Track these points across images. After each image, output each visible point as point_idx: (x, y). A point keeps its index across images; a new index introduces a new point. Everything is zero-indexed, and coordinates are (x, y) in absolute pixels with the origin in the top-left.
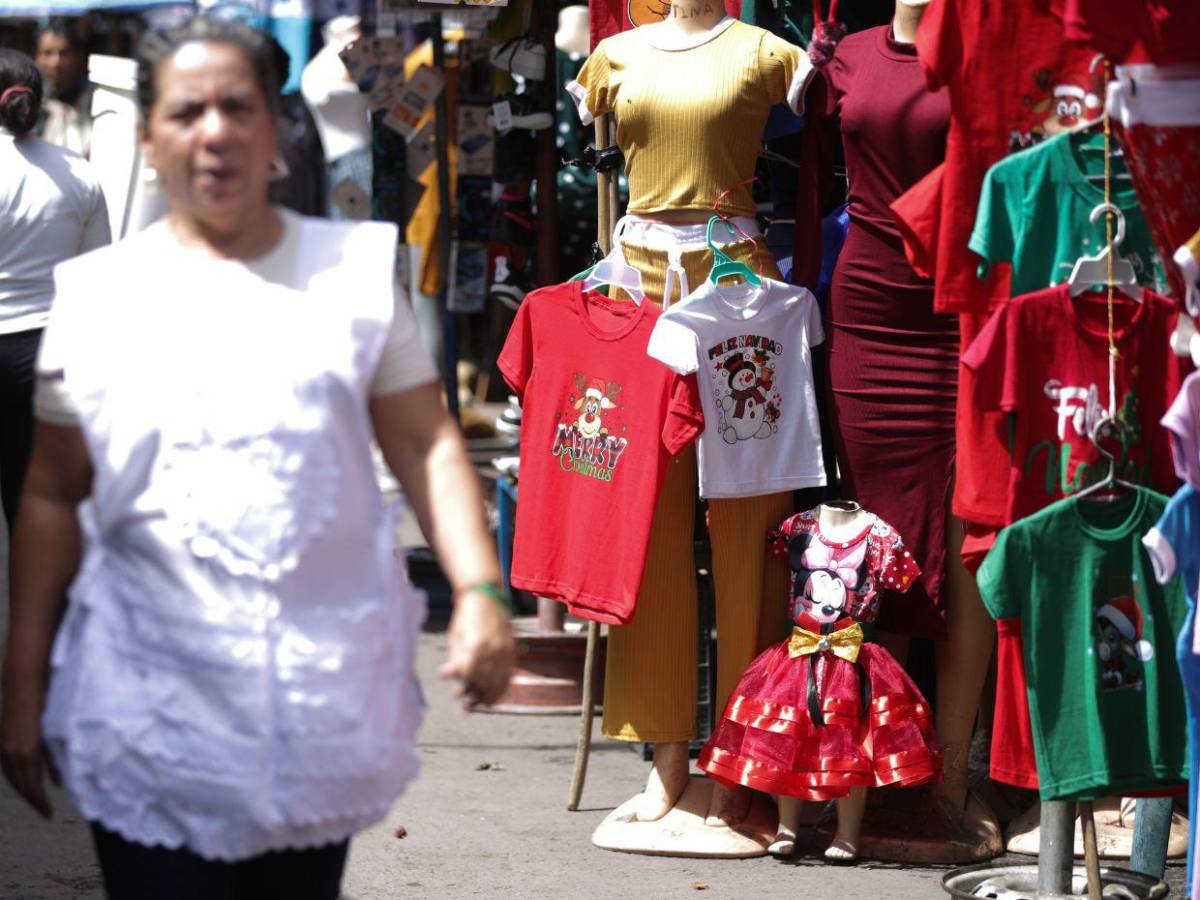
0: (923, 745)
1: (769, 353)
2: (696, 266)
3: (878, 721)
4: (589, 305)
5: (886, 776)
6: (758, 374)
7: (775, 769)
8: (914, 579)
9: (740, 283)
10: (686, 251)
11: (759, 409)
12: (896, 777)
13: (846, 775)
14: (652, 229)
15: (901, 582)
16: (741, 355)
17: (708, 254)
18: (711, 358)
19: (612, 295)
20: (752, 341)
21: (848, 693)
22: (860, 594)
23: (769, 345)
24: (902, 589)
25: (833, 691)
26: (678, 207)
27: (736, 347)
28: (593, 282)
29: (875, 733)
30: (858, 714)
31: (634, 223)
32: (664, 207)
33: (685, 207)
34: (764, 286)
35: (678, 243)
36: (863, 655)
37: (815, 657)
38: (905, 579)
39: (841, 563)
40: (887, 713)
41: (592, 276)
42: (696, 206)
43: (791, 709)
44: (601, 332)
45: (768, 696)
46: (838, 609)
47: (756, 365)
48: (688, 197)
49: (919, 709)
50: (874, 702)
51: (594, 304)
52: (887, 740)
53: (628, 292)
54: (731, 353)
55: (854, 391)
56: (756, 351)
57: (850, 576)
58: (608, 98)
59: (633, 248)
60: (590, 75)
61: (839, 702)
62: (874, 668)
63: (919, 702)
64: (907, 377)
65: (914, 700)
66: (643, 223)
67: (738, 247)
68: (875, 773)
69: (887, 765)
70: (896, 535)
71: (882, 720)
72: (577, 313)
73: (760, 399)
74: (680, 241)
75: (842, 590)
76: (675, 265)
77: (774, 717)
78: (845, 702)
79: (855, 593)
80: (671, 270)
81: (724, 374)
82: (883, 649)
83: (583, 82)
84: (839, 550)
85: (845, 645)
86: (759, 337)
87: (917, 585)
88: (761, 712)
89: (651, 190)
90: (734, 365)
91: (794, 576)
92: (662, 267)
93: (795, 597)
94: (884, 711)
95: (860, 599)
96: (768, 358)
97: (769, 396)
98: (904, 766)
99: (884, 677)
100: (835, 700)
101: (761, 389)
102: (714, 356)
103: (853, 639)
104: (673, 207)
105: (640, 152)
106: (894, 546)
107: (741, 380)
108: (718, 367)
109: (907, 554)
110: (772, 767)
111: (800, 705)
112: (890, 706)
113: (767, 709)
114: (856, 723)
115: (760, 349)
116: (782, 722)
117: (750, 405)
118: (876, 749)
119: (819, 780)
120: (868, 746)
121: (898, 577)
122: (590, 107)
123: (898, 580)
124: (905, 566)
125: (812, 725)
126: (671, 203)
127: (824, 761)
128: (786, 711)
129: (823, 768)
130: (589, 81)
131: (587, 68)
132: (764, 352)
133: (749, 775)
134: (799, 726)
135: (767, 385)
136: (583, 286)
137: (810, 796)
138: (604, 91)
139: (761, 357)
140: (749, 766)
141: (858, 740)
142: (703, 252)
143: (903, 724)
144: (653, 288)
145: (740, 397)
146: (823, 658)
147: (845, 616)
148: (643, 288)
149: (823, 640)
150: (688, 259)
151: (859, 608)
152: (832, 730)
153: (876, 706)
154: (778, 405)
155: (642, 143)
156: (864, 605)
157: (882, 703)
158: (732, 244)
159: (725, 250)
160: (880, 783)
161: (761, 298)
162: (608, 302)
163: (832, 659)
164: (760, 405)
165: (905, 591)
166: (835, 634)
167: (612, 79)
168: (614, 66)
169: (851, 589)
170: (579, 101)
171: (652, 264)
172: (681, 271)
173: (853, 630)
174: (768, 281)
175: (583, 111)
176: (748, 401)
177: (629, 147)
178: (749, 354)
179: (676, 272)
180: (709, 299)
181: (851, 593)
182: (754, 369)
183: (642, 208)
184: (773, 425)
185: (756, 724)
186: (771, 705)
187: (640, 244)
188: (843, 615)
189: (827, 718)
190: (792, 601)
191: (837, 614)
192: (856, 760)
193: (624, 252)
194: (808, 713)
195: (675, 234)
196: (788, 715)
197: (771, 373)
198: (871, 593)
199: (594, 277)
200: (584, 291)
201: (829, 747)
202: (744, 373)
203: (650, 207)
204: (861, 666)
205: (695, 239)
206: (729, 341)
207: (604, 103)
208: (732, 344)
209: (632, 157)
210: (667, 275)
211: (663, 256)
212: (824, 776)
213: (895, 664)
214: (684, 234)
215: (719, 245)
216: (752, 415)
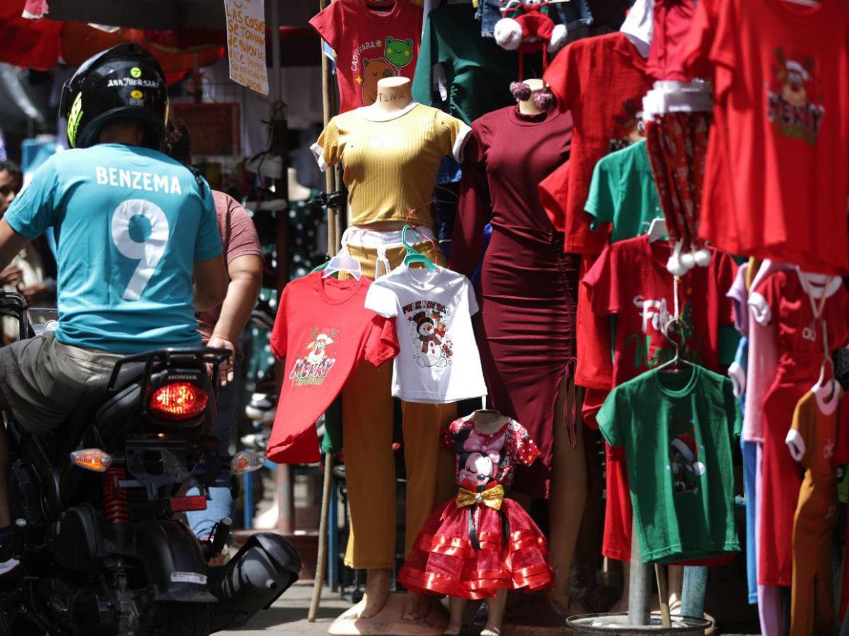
0: (544, 562)
1: (442, 314)
2: (395, 257)
3: (514, 548)
4: (326, 285)
5: (520, 582)
6: (435, 326)
7: (449, 578)
8: (535, 458)
9: (423, 267)
10: (389, 248)
11: (438, 349)
12: (526, 583)
13: (495, 581)
14: (366, 236)
15: (527, 459)
16: (424, 313)
17: (403, 250)
18: (405, 313)
19: (340, 277)
20: (431, 305)
21: (495, 530)
22: (501, 467)
23: (441, 308)
24: (528, 464)
25: (486, 528)
26: (384, 220)
27: (421, 307)
28: (329, 270)
29: (513, 555)
30: (503, 542)
31: (355, 232)
32: (375, 219)
33: (388, 219)
34: (438, 270)
35: (383, 243)
36: (504, 507)
37: (473, 507)
38: (530, 458)
39: (489, 447)
40: (520, 542)
41: (329, 267)
42: (396, 219)
43: (458, 540)
44: (332, 300)
45: (442, 532)
46: (487, 476)
47: (434, 320)
48: (389, 213)
49: (540, 540)
50: (512, 535)
51: (329, 284)
52: (520, 559)
53: (353, 274)
54: (418, 311)
55: (499, 338)
56: (433, 311)
57: (495, 455)
58: (338, 153)
59: (353, 247)
60: (326, 139)
61: (489, 534)
62: (511, 514)
63: (540, 536)
64: (530, 327)
65: (537, 535)
66: (361, 231)
67: (422, 245)
68: (513, 580)
69: (520, 575)
70: (524, 429)
71: (517, 547)
72: (317, 290)
73: (439, 343)
74: (385, 242)
75: (490, 464)
76: (382, 257)
77: (448, 545)
78: (493, 535)
79: (498, 467)
80: (379, 261)
81: (413, 325)
82: (516, 503)
83: (321, 144)
84: (488, 439)
85: (492, 499)
86: (435, 303)
87: (538, 461)
88: (439, 542)
89: (366, 209)
90: (420, 319)
91: (458, 457)
92: (373, 259)
93: (460, 470)
94: (518, 541)
95: (501, 470)
96: (441, 317)
97: (443, 341)
98: (531, 576)
99: (517, 518)
100: (487, 534)
101: (438, 336)
102: (407, 311)
103: (497, 496)
104: (380, 220)
105: (359, 186)
106: (522, 437)
107: (424, 329)
108: (410, 319)
109: (531, 442)
110: (447, 577)
111: (464, 538)
112: (521, 537)
113: (443, 540)
114: (500, 548)
115: (436, 311)
116: (453, 548)
117: (432, 345)
118: (513, 565)
119: (477, 585)
120: (508, 563)
122: (326, 159)
123: (526, 458)
124: (530, 450)
125: (473, 550)
126: (379, 218)
127: (480, 572)
128: (455, 541)
129: (480, 576)
130: (325, 143)
131: (323, 136)
132: (439, 313)
133: (433, 582)
134: (464, 550)
135: (442, 333)
136: (322, 274)
137: (470, 596)
138: (335, 148)
139: (437, 316)
140: (432, 577)
141: (502, 559)
142: (399, 249)
143: (531, 549)
144: (367, 273)
145: (425, 340)
146: (478, 508)
147: (492, 481)
148: (361, 272)
149: (478, 495)
150: (389, 253)
151: (501, 476)
152: (486, 553)
153: (513, 538)
154: (451, 347)
156: (504, 474)
157: (516, 535)
158: (418, 243)
159: (415, 247)
160: (516, 586)
161: (436, 278)
162: (338, 282)
163: (484, 508)
164: (438, 346)
165: (530, 465)
166: (486, 492)
167: (341, 140)
168: (341, 133)
169: (496, 464)
170: (318, 156)
171: (367, 258)
172: (386, 261)
173: (497, 490)
174: (441, 268)
175: (321, 162)
176: (430, 342)
177: (351, 183)
178: (429, 312)
179: (382, 262)
180: (403, 275)
181: (496, 467)
182: (432, 323)
183: (361, 222)
184: (448, 359)
185: (436, 550)
186: (446, 538)
187: (359, 245)
188: (491, 480)
189: (482, 545)
190: (457, 473)
191: (487, 479)
192: (501, 571)
193: (350, 251)
194: (470, 542)
195: (381, 237)
196: (457, 543)
197: (444, 326)
198: (509, 466)
199: (329, 268)
200: (323, 277)
201: (484, 563)
202: (427, 324)
203: (365, 221)
204: (503, 512)
205: (395, 240)
206: (417, 303)
207: (335, 157)
208: (418, 305)
209: (354, 189)
210: (377, 264)
211: (374, 252)
212: (481, 582)
213: (525, 513)
214: (387, 237)
215: (411, 244)
216: (433, 352)
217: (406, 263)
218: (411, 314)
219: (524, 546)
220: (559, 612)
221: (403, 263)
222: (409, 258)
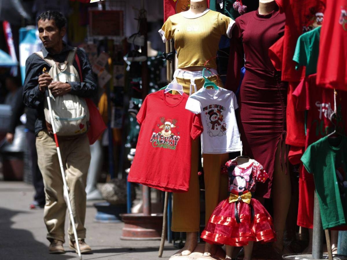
0: (271, 229)
1: (222, 110)
2: (199, 84)
3: (257, 221)
4: (166, 97)
5: (260, 238)
6: (218, 117)
7: (226, 236)
8: (267, 179)
9: (213, 88)
10: (196, 79)
11: (219, 127)
12: (263, 238)
13: (247, 238)
14: (185, 73)
15: (263, 180)
16: (213, 110)
17: (202, 80)
18: (204, 111)
19: (173, 93)
20: (216, 106)
21: (247, 213)
22: (250, 183)
23: (221, 108)
24: (263, 182)
25: (243, 213)
26: (194, 66)
27: (212, 108)
28: (167, 90)
29: (256, 225)
30: (251, 219)
31: (180, 71)
32: (189, 65)
33: (196, 65)
34: (220, 89)
35: (193, 77)
37: (237, 202)
38: (264, 179)
39: (244, 174)
40: (259, 219)
42: (199, 65)
43: (230, 218)
44: (170, 104)
45: (223, 215)
46: (244, 188)
47: (218, 114)
48: (196, 63)
49: (269, 218)
50: (255, 216)
51: (168, 96)
52: (259, 227)
53: (179, 92)
54: (210, 110)
55: (249, 122)
56: (218, 109)
57: (247, 178)
58: (171, 34)
59: (179, 79)
60: (166, 27)
61: (245, 215)
62: (255, 205)
63: (269, 216)
64: (264, 117)
65: (267, 216)
66: (183, 71)
67: (212, 77)
68: (256, 237)
69: (260, 235)
71: (258, 221)
72: (163, 100)
73: (219, 124)
74: (194, 76)
75: (245, 182)
76: (193, 83)
77: (225, 220)
78: (246, 215)
79: (249, 183)
80: (191, 85)
81: (208, 116)
83: (164, 29)
84: (244, 170)
85: (246, 199)
86: (218, 105)
88: (221, 219)
90: (211, 113)
91: (230, 179)
92: (188, 84)
93: (230, 185)
94: (258, 218)
95: (250, 185)
96: (221, 112)
97: (222, 123)
98: (265, 235)
99: (258, 208)
100: (244, 215)
101: (219, 121)
102: (205, 110)
103: (248, 197)
104: (192, 66)
105: (182, 49)
106: (260, 169)
107: (213, 118)
108: (206, 114)
109: (264, 171)
110: (224, 236)
111: (232, 217)
112: (260, 217)
113: (222, 218)
114: (250, 222)
115: (219, 109)
116: (227, 222)
117: (216, 126)
118: (256, 230)
119: (239, 240)
121: (262, 178)
122: (166, 37)
123: (262, 179)
124: (264, 175)
125: (237, 223)
126: (191, 64)
127: (240, 234)
128: (229, 218)
129: (240, 235)
130: (166, 29)
132: (220, 110)
133: (218, 238)
135: (221, 120)
136: (164, 91)
137: (235, 245)
138: (170, 31)
139: (219, 111)
140: (217, 236)
141: (251, 227)
142: (201, 79)
143: (264, 222)
144: (186, 91)
145: (213, 123)
146: (239, 203)
147: (246, 190)
148: (183, 91)
149: (239, 197)
150: (196, 82)
151: (250, 188)
152: (243, 224)
153: (256, 217)
154: (225, 126)
155: (182, 46)
156: (251, 187)
157: (258, 216)
158: (210, 77)
159: (208, 78)
160: (258, 240)
161: (219, 93)
162: (172, 95)
163: (242, 203)
164: (219, 126)
165: (264, 182)
166: (243, 195)
168: (173, 24)
169: (248, 182)
170: (162, 35)
171: (186, 84)
172: (195, 85)
173: (248, 194)
174: (221, 88)
175: (164, 38)
176: (215, 124)
177: (178, 48)
178: (216, 110)
179: (193, 86)
180: (203, 92)
181: (248, 183)
182: (217, 115)
183: (182, 66)
184: (224, 132)
185: (219, 223)
186: (224, 217)
187: (182, 78)
188: (245, 189)
189: (241, 220)
190: (229, 186)
191: (243, 189)
192: (250, 233)
193: (177, 80)
194: (235, 219)
195: (192, 74)
196: (229, 220)
197: (222, 116)
198: (254, 183)
199: (168, 88)
200: (165, 93)
201: (242, 229)
202: (214, 116)
203: (185, 66)
204: (251, 205)
205: (199, 75)
206: (210, 106)
207: (170, 36)
208: (210, 107)
209: (179, 51)
210: (190, 87)
211: (189, 81)
212: (241, 238)
214: (195, 74)
215: (207, 77)
216: (217, 129)
217: (205, 87)
218: (207, 111)
219: (261, 221)
220: (278, 253)
221: (203, 87)
222: (206, 84)
